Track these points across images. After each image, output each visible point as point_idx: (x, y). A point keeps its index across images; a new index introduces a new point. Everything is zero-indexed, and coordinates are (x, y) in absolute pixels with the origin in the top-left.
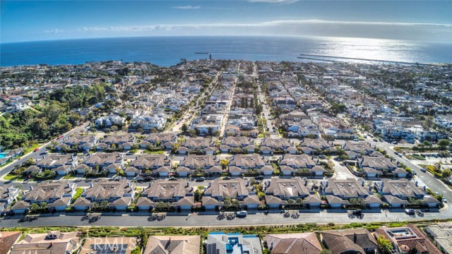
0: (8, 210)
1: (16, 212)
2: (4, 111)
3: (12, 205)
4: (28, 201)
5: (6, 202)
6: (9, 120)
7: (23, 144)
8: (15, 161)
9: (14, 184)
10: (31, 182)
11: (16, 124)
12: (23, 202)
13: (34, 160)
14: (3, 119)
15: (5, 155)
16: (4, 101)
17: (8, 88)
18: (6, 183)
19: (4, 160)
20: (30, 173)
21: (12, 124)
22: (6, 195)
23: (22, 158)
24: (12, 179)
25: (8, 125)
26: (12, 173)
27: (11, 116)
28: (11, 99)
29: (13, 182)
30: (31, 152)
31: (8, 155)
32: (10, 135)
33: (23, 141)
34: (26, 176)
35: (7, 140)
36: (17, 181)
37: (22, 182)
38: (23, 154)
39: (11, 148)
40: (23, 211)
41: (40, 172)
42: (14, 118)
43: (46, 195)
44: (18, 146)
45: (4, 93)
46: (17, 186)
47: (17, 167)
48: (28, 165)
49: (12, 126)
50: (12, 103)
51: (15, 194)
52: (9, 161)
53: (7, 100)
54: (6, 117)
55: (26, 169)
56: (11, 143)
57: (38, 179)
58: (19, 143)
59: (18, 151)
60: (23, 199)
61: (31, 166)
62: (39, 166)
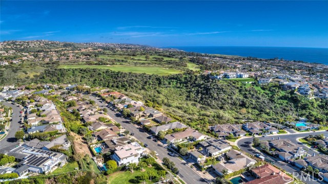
0: (292, 161)
1: (297, 165)
2: (316, 95)
3: (296, 159)
4: (307, 162)
5: (294, 155)
6: (318, 102)
7: (321, 123)
8: (311, 132)
9: (304, 147)
10: (316, 151)
11: (321, 107)
12: (304, 161)
13: (324, 137)
14: (314, 101)
15: (306, 125)
16: (319, 89)
17: (324, 81)
18: (299, 143)
19: (304, 128)
20: (318, 144)
21: (319, 106)
22: (295, 151)
23: (316, 131)
24: (304, 143)
25: (316, 105)
26: (305, 139)
27: (320, 100)
28: (324, 88)
29: (304, 145)
30: (325, 131)
31: (308, 126)
32: (314, 113)
33: (322, 120)
34: (314, 145)
35: (311, 116)
36: (306, 145)
37: (309, 147)
38: (318, 129)
39: (312, 122)
40: (301, 167)
41: (325, 147)
42: (321, 102)
43: (322, 165)
44: (317, 122)
45: (320, 83)
46: (305, 149)
47: (311, 136)
48: (319, 138)
49: (318, 107)
50: (324, 92)
51: (301, 153)
52: (307, 130)
53: (321, 88)
54: (316, 100)
55: (316, 141)
56: (313, 118)
57: (321, 152)
58: (318, 121)
59: (316, 126)
60: (305, 159)
61: (320, 140)
62: (326, 142)
